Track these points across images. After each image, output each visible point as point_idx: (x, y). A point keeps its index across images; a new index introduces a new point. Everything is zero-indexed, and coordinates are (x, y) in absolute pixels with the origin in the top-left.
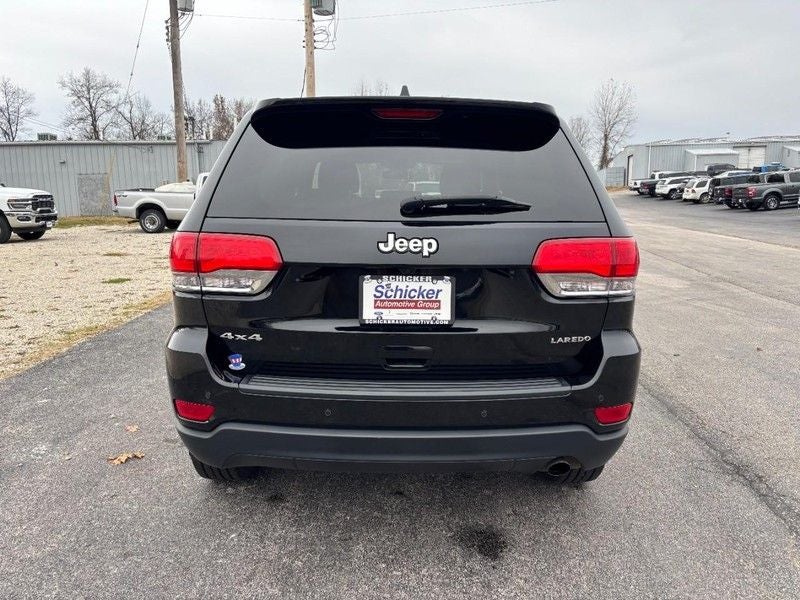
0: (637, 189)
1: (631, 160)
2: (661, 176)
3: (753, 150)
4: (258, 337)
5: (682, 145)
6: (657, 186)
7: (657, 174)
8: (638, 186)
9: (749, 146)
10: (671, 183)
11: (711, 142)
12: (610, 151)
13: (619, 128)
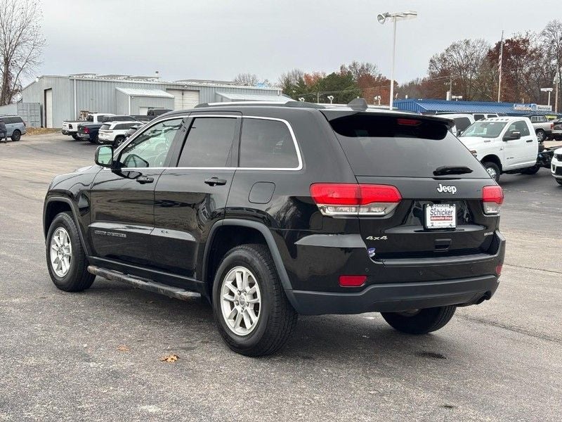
0: (74, 134)
1: (49, 94)
2: (100, 119)
3: (187, 95)
4: (385, 238)
5: (109, 81)
6: (101, 131)
7: (95, 116)
8: (75, 129)
9: (183, 90)
10: (117, 128)
11: (143, 81)
12: (14, 80)
13: (22, 51)
